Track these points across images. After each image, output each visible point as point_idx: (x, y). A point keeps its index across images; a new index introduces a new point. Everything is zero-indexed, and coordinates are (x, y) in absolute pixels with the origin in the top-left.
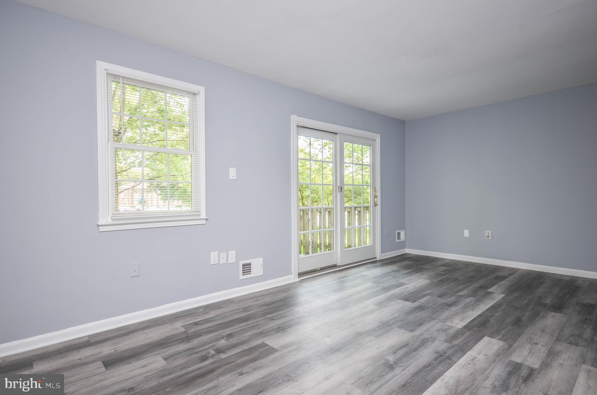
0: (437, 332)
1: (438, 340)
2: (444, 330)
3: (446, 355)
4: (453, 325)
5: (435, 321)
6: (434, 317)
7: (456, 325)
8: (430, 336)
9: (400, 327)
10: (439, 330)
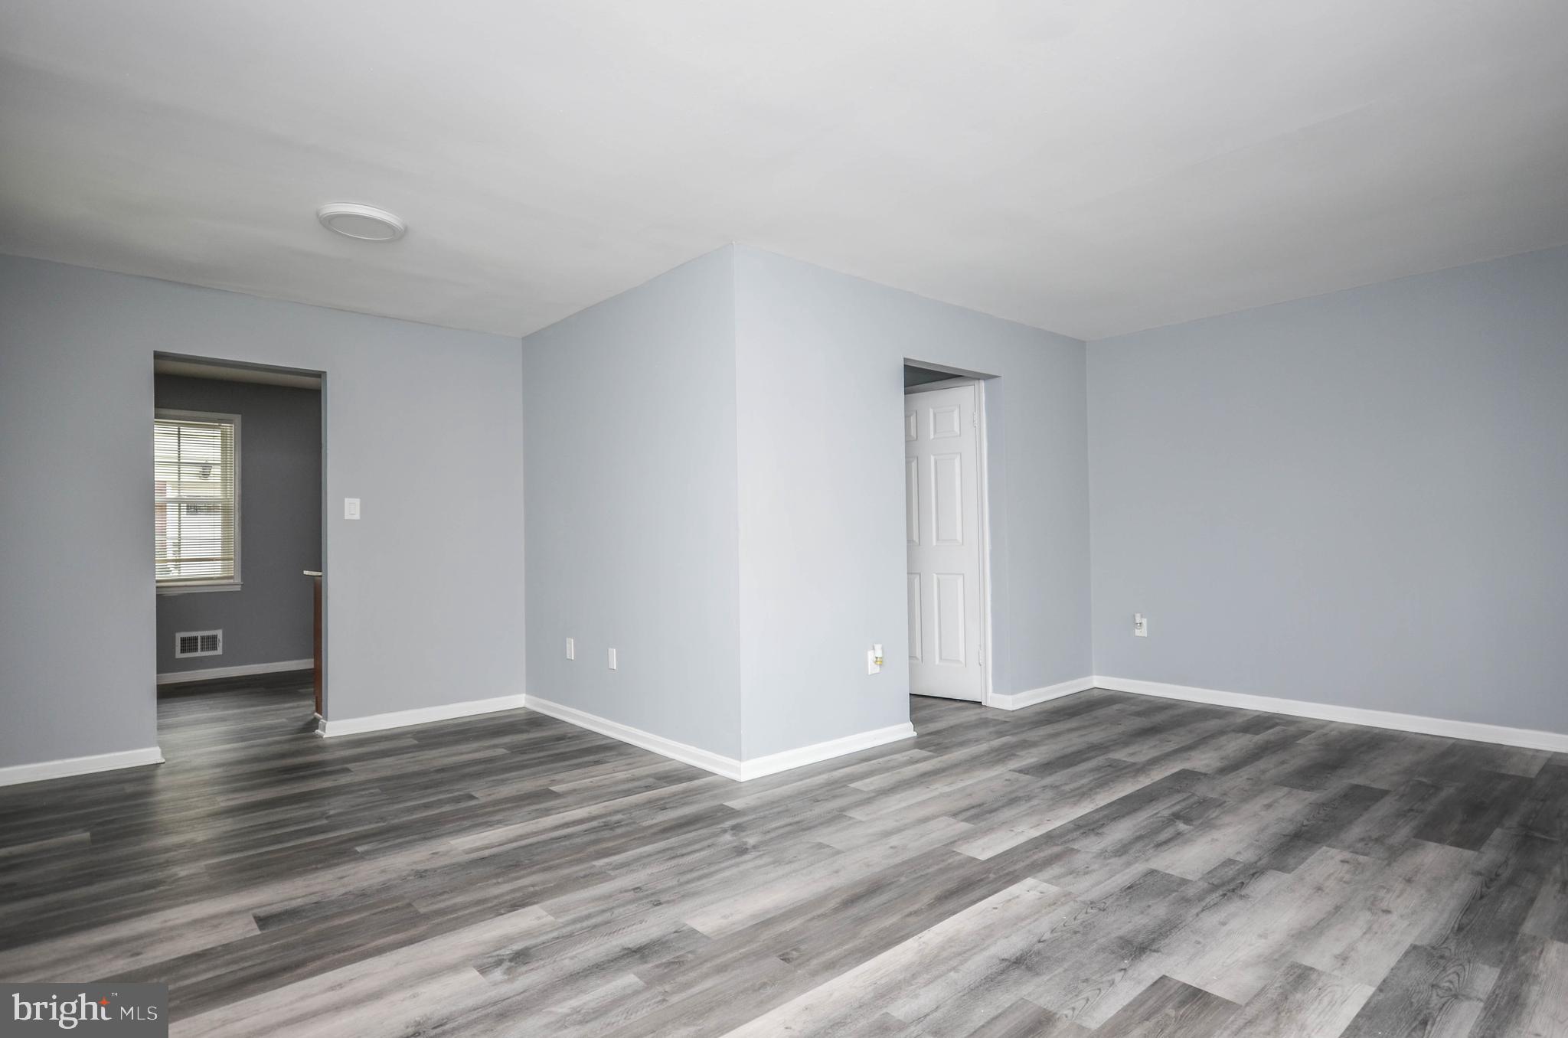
0: (1090, 869)
1: (1093, 853)
2: (1071, 874)
3: (1082, 831)
4: (1044, 886)
5: (1089, 899)
6: (1089, 910)
7: (1036, 887)
8: (1109, 861)
9: (1184, 882)
10: (1084, 875)
